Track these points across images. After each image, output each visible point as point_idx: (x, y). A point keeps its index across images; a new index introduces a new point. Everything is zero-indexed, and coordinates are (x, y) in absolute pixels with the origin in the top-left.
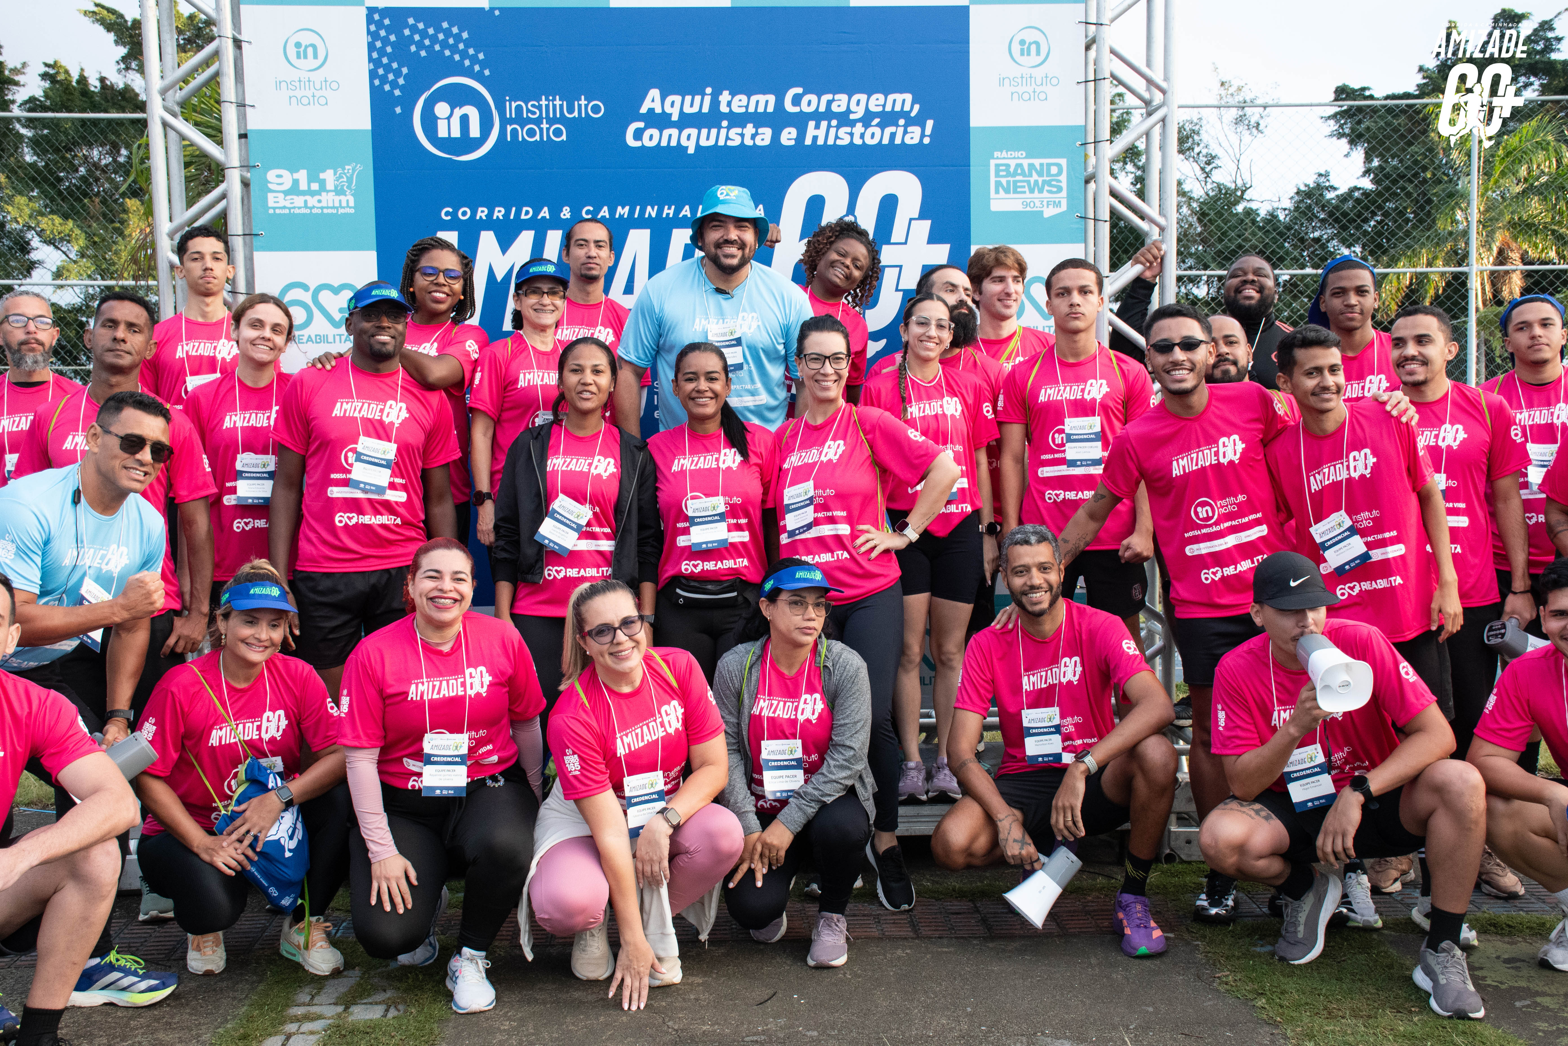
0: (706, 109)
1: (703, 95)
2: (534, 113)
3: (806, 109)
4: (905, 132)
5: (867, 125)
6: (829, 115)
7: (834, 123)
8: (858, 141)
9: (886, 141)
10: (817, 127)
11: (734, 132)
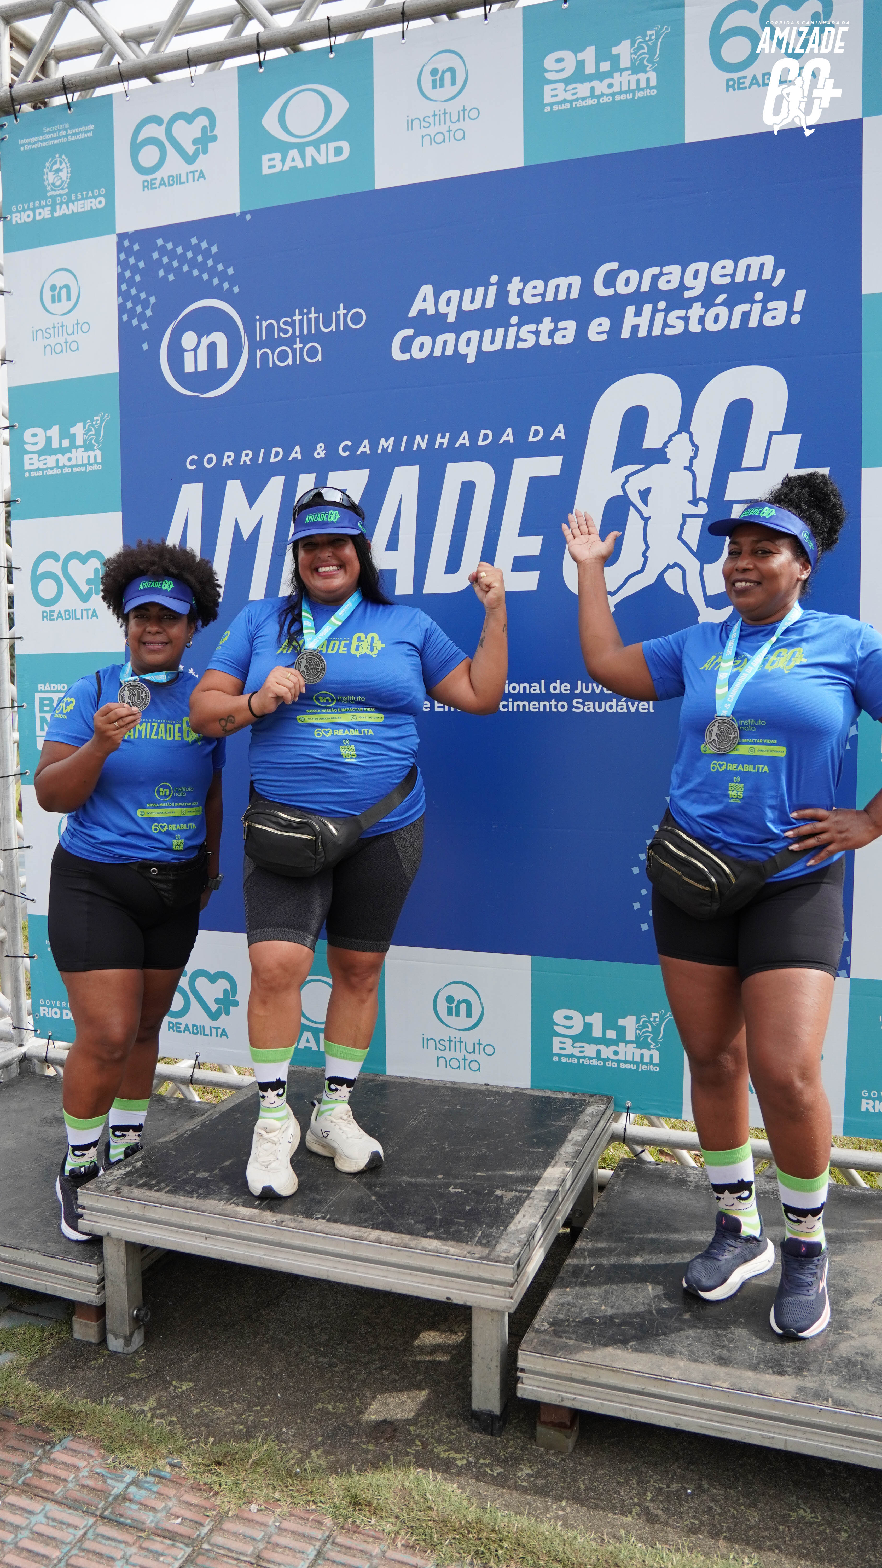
1: (487, 285)
2: (286, 332)
3: (622, 289)
4: (764, 310)
5: (708, 305)
6: (654, 295)
7: (662, 305)
8: (695, 328)
9: (735, 324)
10: (638, 313)
11: (526, 330)
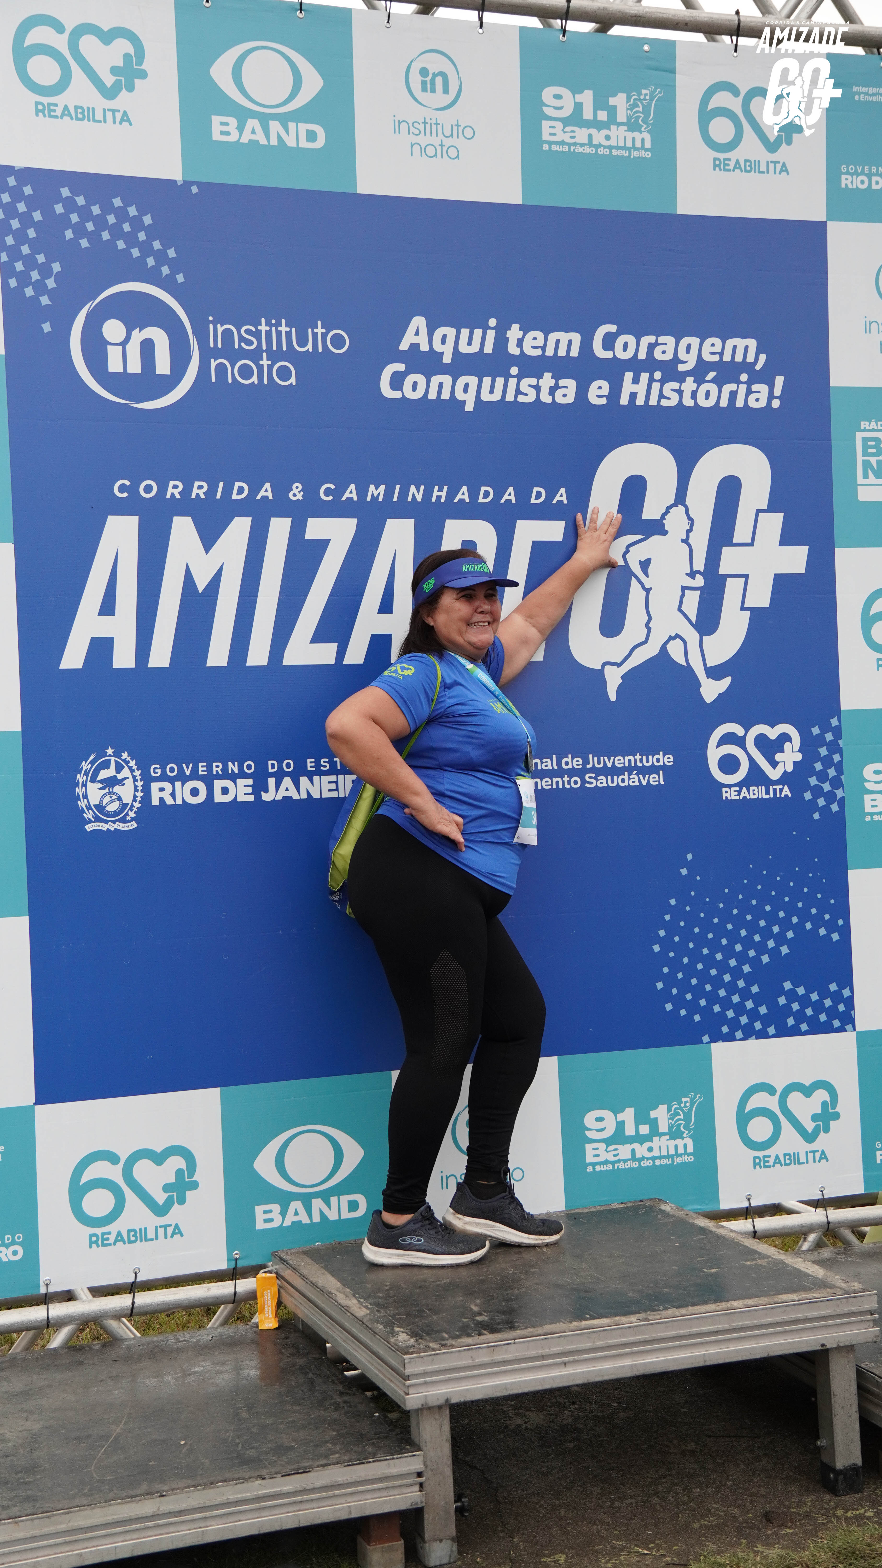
0: (488, 349)
1: (486, 328)
2: (250, 343)
3: (620, 354)
4: (749, 392)
5: (700, 381)
7: (658, 375)
8: (688, 402)
9: (724, 403)
11: (526, 382)
